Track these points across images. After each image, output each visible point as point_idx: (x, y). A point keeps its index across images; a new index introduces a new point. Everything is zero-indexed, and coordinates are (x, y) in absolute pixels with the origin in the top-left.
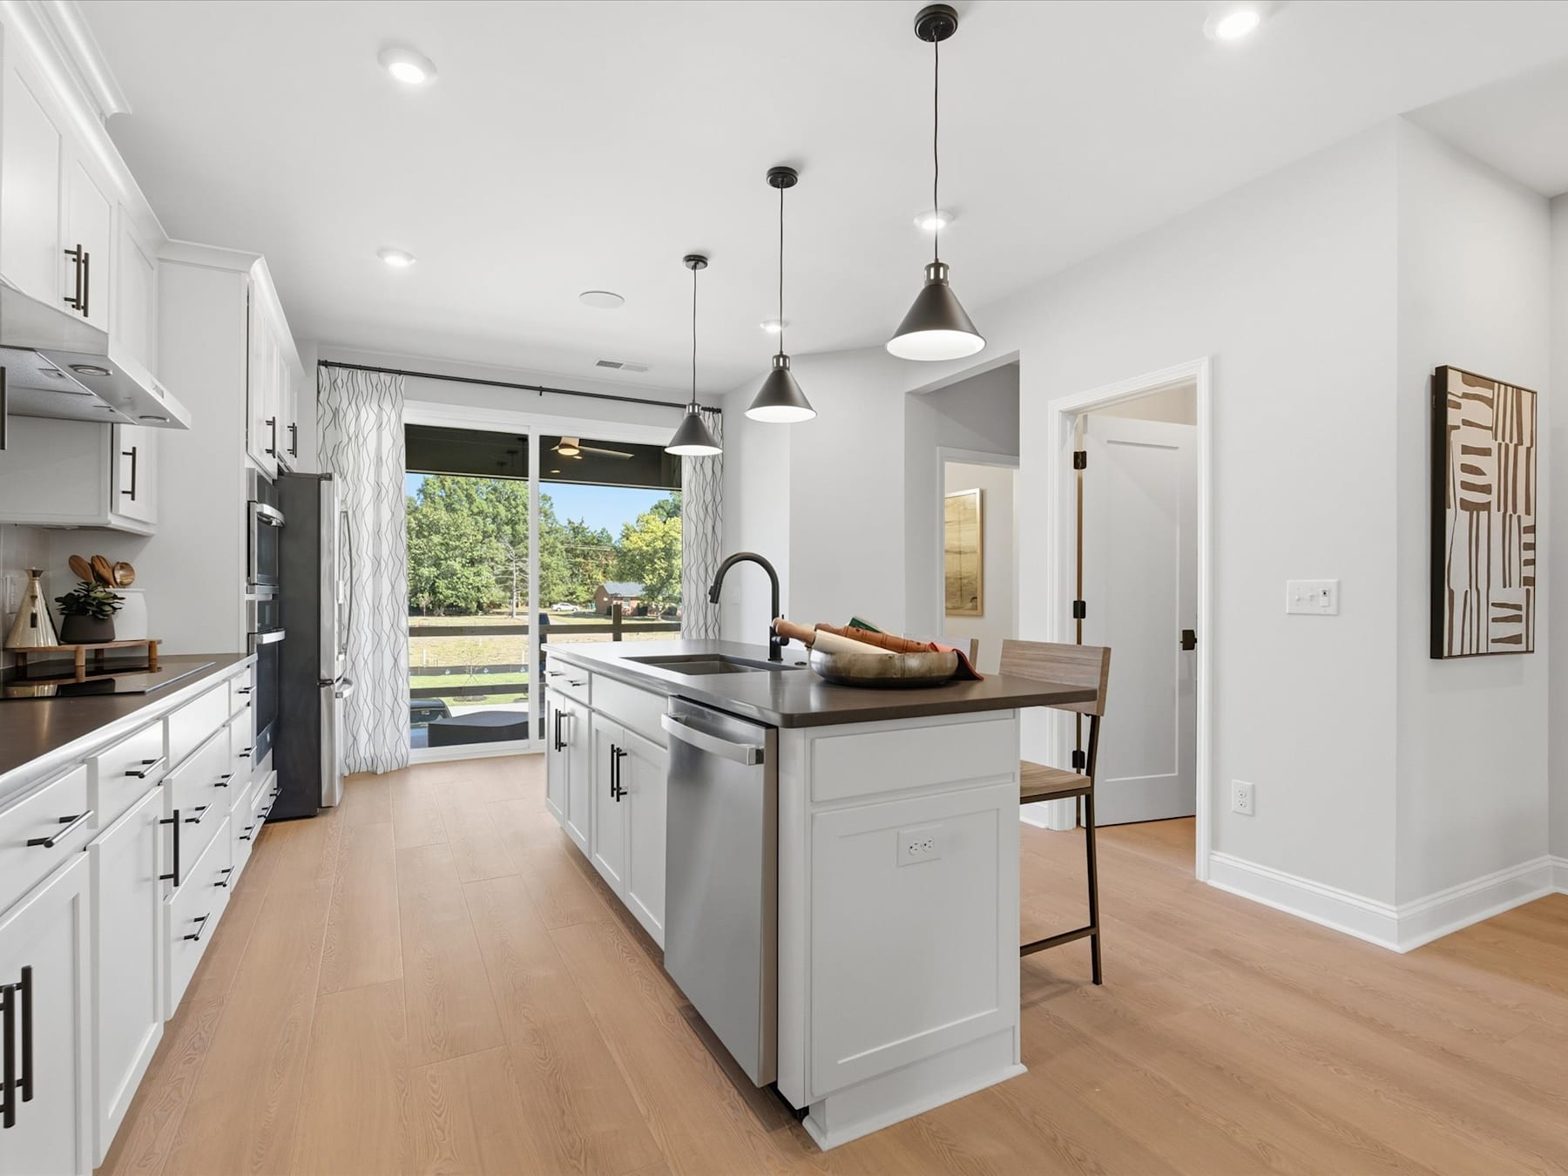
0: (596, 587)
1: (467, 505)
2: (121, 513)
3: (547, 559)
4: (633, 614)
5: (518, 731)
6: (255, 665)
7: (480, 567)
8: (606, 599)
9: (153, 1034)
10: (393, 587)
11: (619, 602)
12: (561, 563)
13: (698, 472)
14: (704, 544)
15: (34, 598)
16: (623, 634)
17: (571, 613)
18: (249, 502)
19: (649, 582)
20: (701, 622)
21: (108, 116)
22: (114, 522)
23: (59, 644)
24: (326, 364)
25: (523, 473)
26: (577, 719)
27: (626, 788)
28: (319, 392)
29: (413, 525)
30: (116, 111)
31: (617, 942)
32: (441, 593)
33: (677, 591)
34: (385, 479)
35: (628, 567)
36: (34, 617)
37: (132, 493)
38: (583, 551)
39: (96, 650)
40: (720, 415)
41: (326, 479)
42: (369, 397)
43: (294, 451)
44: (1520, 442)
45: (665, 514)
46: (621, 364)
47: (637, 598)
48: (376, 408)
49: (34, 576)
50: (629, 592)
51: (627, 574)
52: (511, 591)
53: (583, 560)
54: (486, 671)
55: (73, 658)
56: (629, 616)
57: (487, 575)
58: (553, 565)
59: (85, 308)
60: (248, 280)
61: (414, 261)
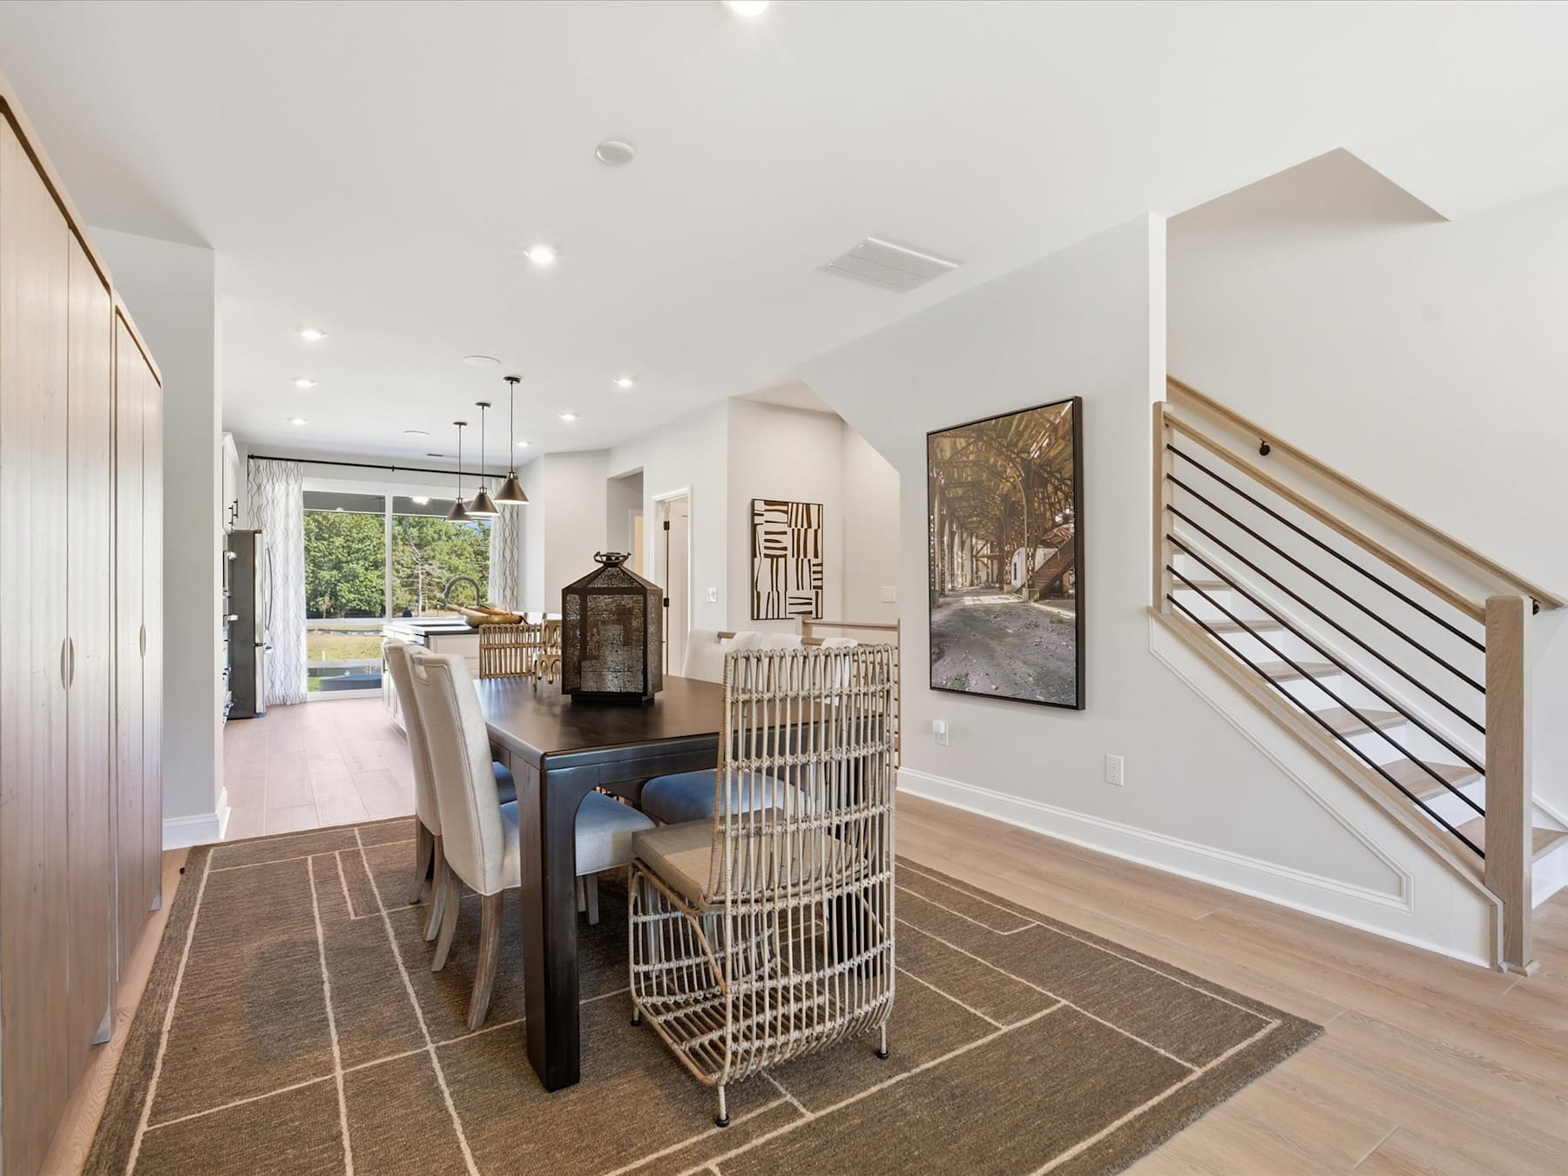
7: (385, 570)
24: (251, 457)
28: (248, 475)
29: (312, 527)
32: (343, 597)
41: (257, 532)
42: (281, 477)
43: (236, 515)
44: (810, 526)
46: (444, 455)
48: (285, 483)
57: (391, 578)
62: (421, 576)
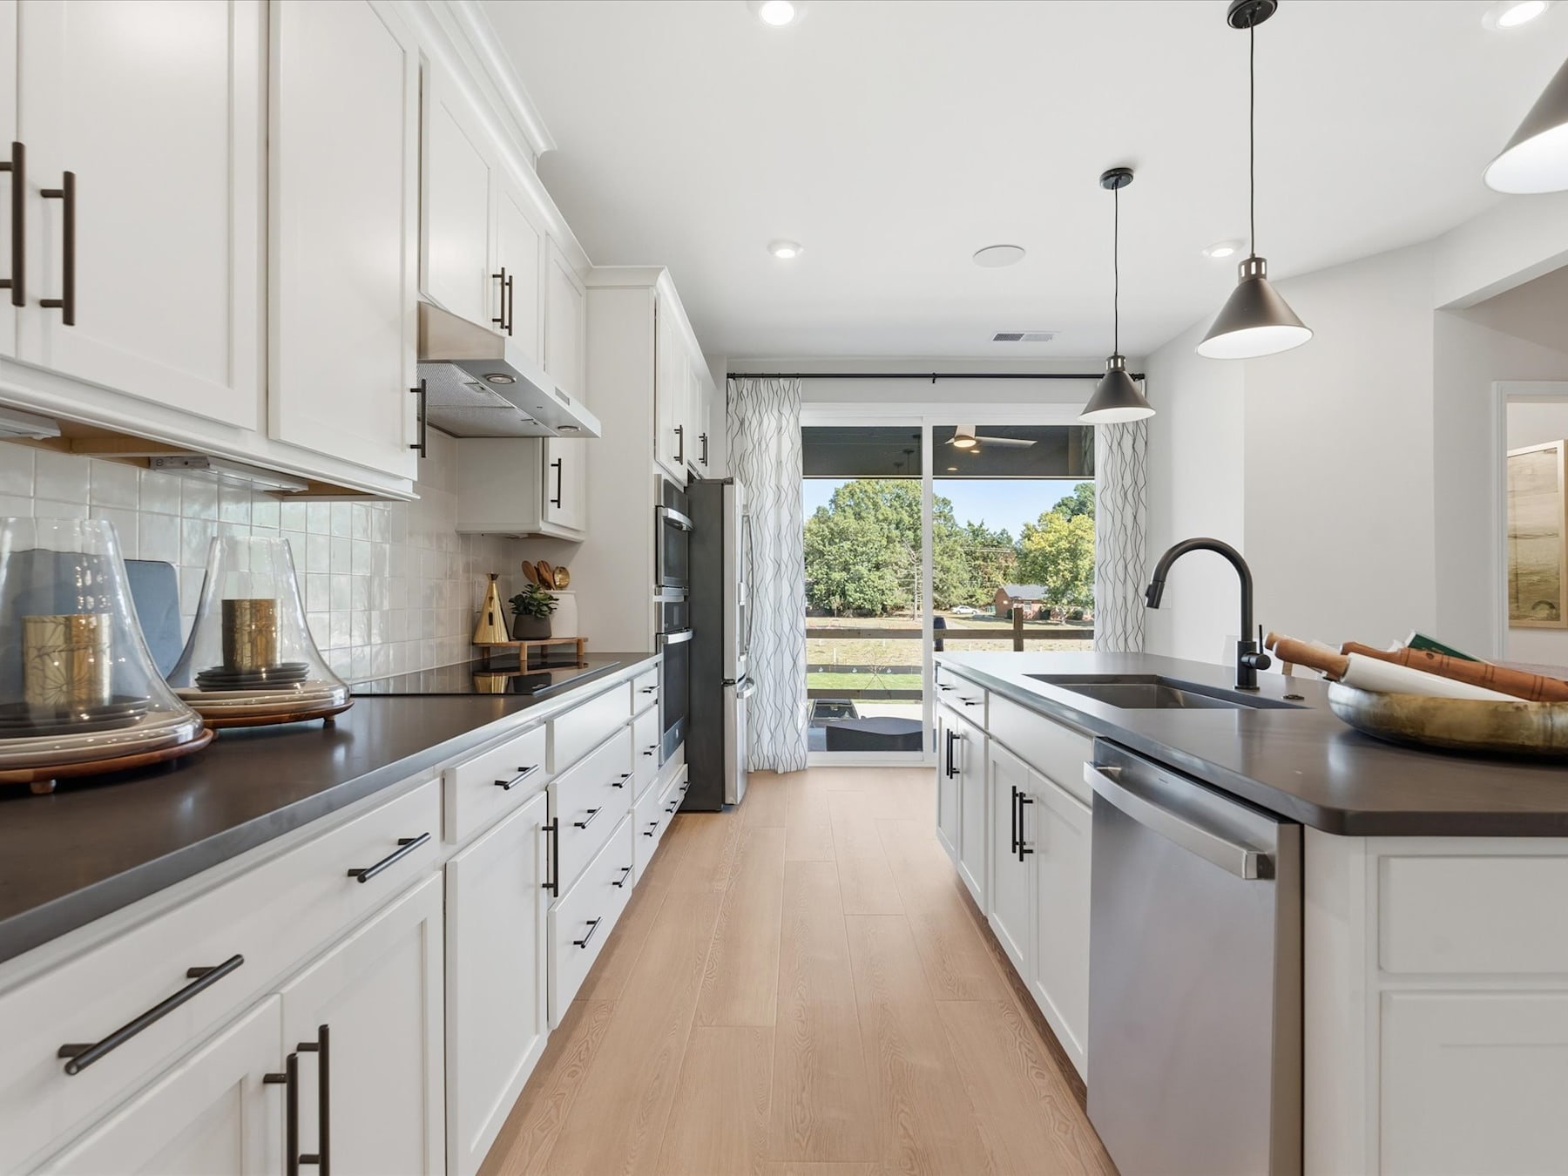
0: (996, 589)
1: (873, 513)
2: (550, 520)
3: (947, 563)
4: (1035, 618)
5: (910, 740)
6: (662, 664)
7: (886, 571)
8: (1005, 602)
9: (534, 1046)
10: (792, 589)
11: (1020, 606)
12: (960, 566)
13: (1115, 452)
14: (1122, 538)
15: (491, 598)
16: (1025, 641)
17: (970, 616)
18: (657, 507)
19: (1052, 585)
20: (1119, 630)
21: (539, 156)
22: (545, 528)
23: (510, 640)
24: (731, 376)
25: (917, 471)
26: (970, 743)
27: (1033, 844)
28: (728, 404)
29: (827, 532)
30: (545, 150)
31: (1019, 1039)
32: (850, 596)
33: (1084, 594)
34: (785, 483)
35: (1029, 569)
36: (491, 616)
37: (558, 501)
38: (983, 553)
39: (542, 646)
40: (1143, 380)
41: (728, 483)
42: (770, 407)
43: (704, 460)
45: (1069, 511)
46: (1022, 335)
47: (1039, 601)
48: (776, 413)
49: (493, 579)
50: (1031, 595)
51: (1028, 576)
52: (913, 594)
53: (982, 563)
54: (889, 671)
55: (518, 652)
56: (1030, 619)
57: (890, 578)
58: (953, 569)
59: (509, 327)
60: (655, 293)
61: (802, 250)
62: (916, 577)
